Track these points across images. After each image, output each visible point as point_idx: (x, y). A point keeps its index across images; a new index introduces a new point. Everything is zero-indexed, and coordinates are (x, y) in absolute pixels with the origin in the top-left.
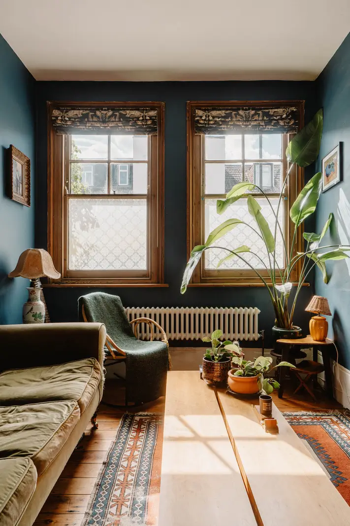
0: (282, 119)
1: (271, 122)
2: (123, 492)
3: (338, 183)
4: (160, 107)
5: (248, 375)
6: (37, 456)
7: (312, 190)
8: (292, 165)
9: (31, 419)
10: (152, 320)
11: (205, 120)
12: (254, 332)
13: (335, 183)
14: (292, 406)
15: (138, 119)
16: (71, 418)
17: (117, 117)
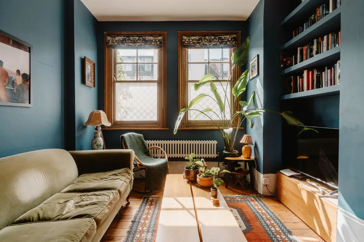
0: (228, 41)
1: (223, 43)
2: (141, 235)
3: (257, 76)
4: (164, 34)
5: (207, 177)
6: (97, 217)
7: (244, 78)
8: (234, 65)
9: (94, 199)
10: (160, 147)
11: (188, 42)
12: (214, 153)
13: (255, 76)
14: (232, 192)
15: (152, 41)
16: (115, 199)
17: (141, 40)
